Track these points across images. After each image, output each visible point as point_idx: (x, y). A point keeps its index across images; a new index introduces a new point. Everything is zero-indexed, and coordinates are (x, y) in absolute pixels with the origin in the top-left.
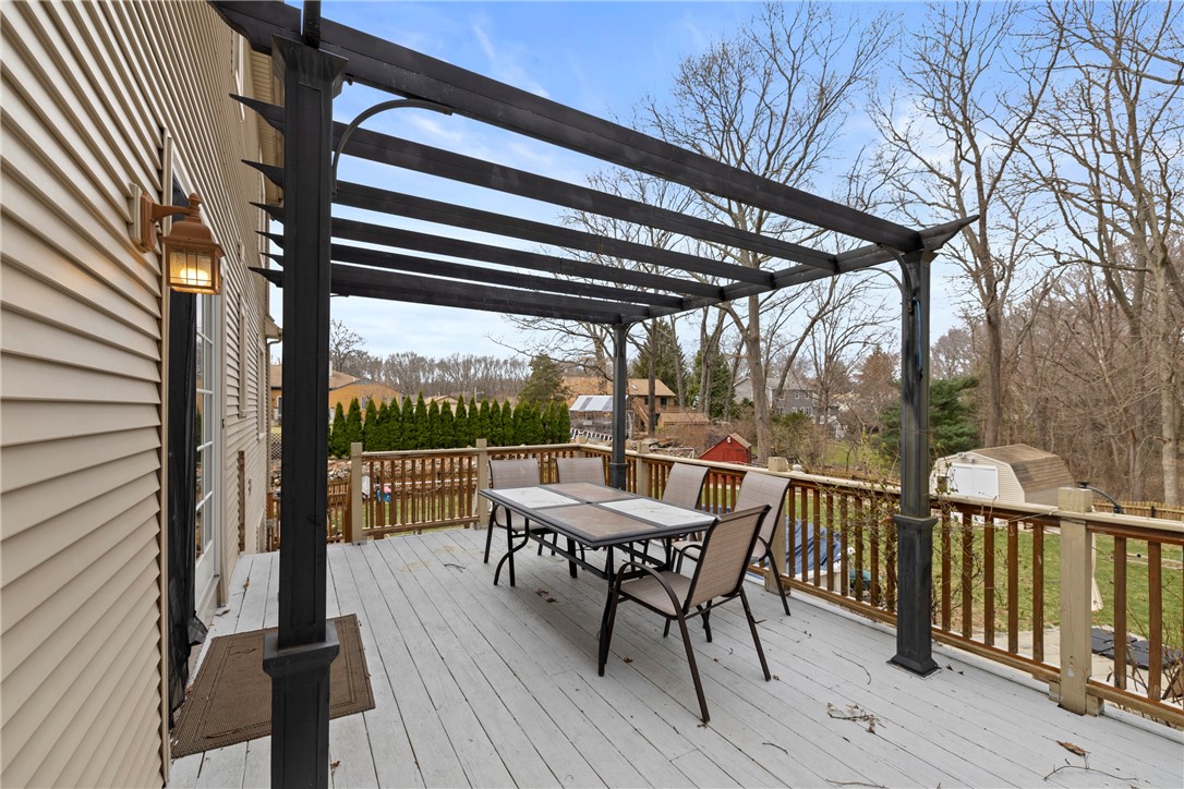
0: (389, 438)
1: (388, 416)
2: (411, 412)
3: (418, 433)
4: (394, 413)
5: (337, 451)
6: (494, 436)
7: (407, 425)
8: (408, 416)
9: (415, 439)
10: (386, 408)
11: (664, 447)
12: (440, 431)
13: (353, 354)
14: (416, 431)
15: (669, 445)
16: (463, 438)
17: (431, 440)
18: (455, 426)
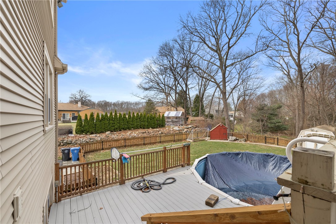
0: (105, 126)
1: (104, 119)
2: (112, 117)
3: (115, 125)
4: (106, 117)
5: (85, 132)
6: (141, 125)
7: (111, 122)
8: (111, 119)
9: (114, 126)
10: (103, 115)
11: (195, 128)
12: (123, 124)
13: (87, 100)
14: (114, 124)
15: (196, 127)
16: (130, 126)
17: (119, 127)
18: (128, 122)
